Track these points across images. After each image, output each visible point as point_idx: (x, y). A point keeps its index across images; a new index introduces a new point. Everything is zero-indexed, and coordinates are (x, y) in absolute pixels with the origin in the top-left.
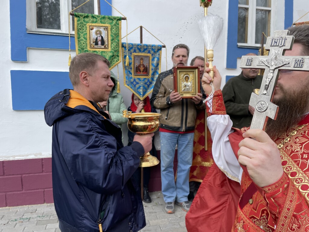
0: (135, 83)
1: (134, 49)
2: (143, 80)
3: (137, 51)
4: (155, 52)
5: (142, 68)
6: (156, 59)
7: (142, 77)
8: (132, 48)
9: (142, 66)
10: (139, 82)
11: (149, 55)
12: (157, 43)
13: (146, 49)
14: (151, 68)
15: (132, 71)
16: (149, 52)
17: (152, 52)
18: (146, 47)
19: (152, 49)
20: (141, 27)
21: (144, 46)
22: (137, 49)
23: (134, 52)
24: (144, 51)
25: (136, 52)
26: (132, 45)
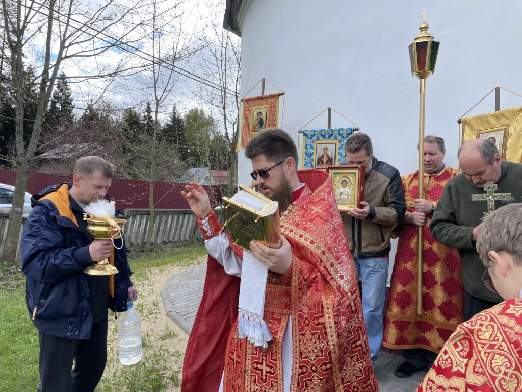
1: (316, 136)
3: (321, 138)
4: (343, 138)
5: (325, 160)
8: (314, 135)
9: (325, 157)
11: (336, 141)
13: (332, 135)
14: (337, 159)
16: (336, 138)
17: (339, 138)
21: (329, 131)
22: (319, 136)
23: (317, 140)
25: (319, 140)
26: (314, 131)
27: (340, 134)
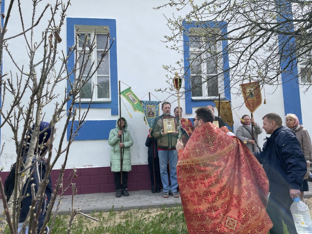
0: (148, 121)
1: (147, 103)
2: (152, 119)
3: (149, 104)
4: (156, 105)
5: (151, 113)
6: (157, 108)
7: (151, 118)
8: (146, 103)
9: (151, 112)
10: (150, 120)
11: (154, 106)
12: (157, 100)
13: (153, 103)
17: (155, 105)
18: (152, 102)
20: (149, 93)
21: (152, 101)
23: (147, 105)
24: (151, 104)
26: (147, 101)
27: (155, 103)
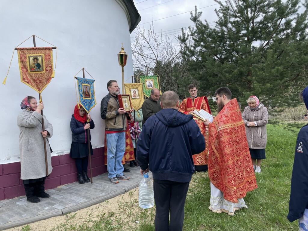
0: (84, 102)
1: (82, 81)
4: (91, 84)
5: (87, 93)
6: (92, 88)
7: (87, 99)
13: (87, 82)
14: (91, 93)
15: (83, 95)
16: (89, 84)
19: (90, 82)
20: (83, 69)
21: (86, 79)
